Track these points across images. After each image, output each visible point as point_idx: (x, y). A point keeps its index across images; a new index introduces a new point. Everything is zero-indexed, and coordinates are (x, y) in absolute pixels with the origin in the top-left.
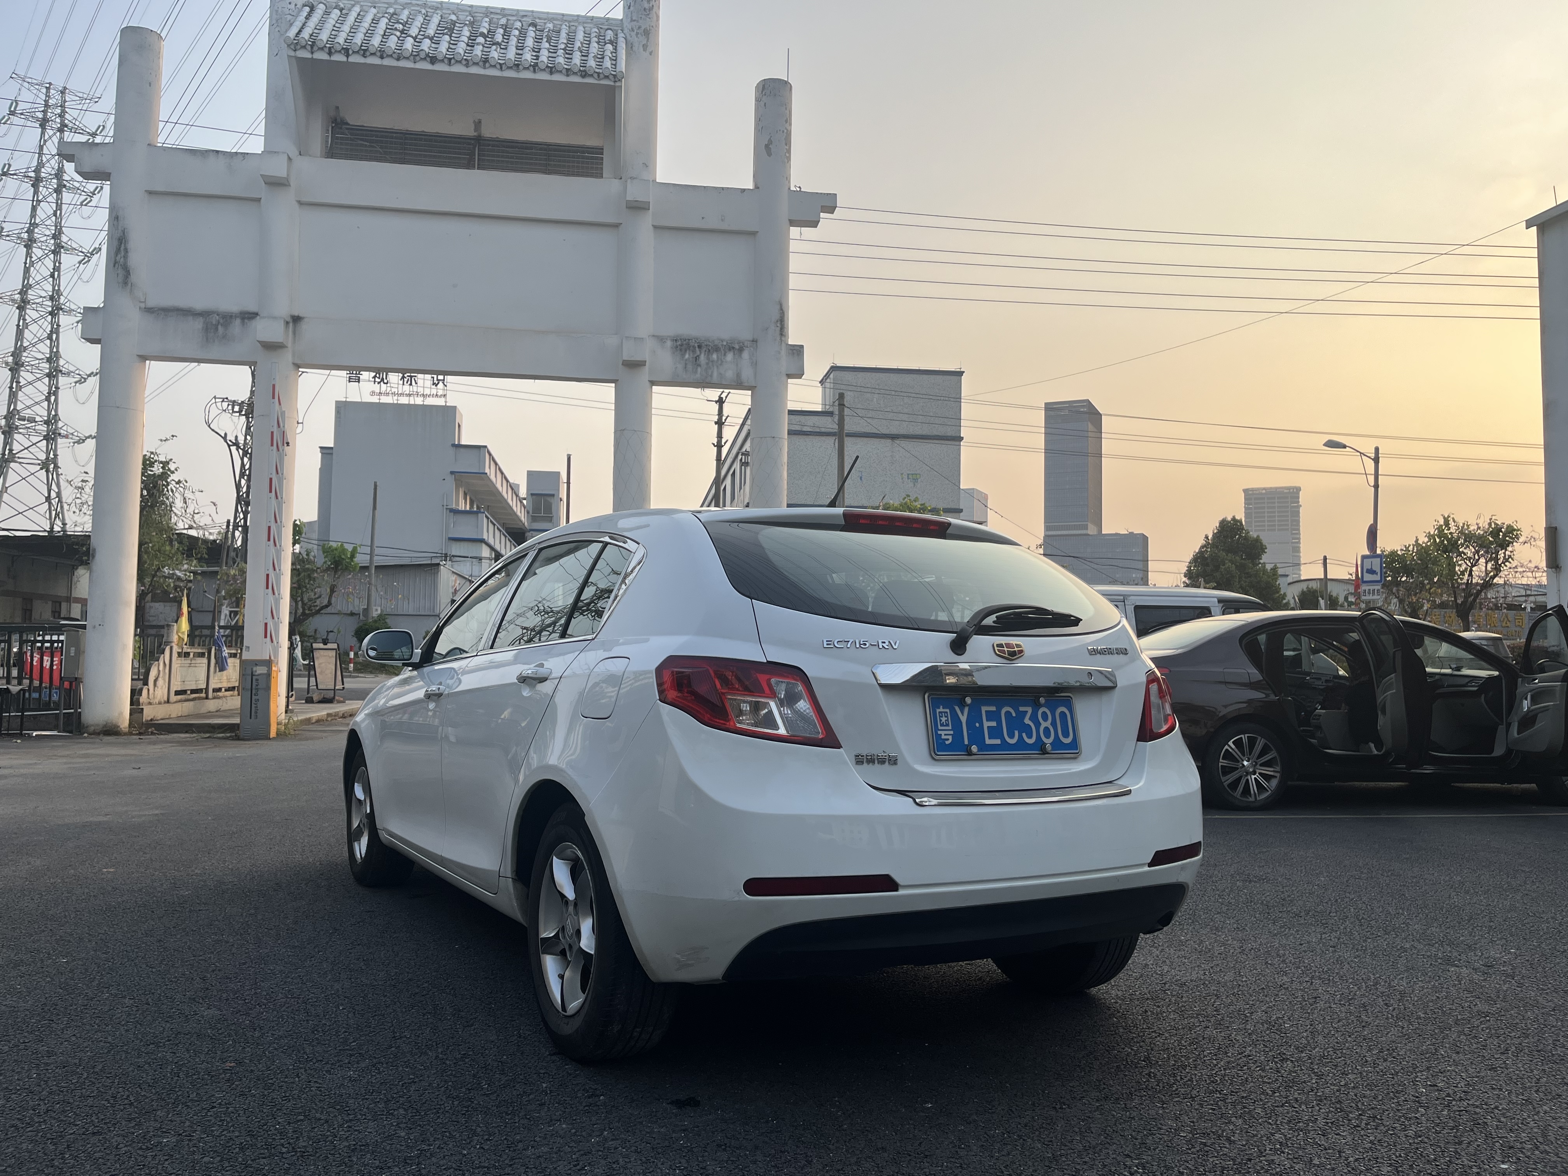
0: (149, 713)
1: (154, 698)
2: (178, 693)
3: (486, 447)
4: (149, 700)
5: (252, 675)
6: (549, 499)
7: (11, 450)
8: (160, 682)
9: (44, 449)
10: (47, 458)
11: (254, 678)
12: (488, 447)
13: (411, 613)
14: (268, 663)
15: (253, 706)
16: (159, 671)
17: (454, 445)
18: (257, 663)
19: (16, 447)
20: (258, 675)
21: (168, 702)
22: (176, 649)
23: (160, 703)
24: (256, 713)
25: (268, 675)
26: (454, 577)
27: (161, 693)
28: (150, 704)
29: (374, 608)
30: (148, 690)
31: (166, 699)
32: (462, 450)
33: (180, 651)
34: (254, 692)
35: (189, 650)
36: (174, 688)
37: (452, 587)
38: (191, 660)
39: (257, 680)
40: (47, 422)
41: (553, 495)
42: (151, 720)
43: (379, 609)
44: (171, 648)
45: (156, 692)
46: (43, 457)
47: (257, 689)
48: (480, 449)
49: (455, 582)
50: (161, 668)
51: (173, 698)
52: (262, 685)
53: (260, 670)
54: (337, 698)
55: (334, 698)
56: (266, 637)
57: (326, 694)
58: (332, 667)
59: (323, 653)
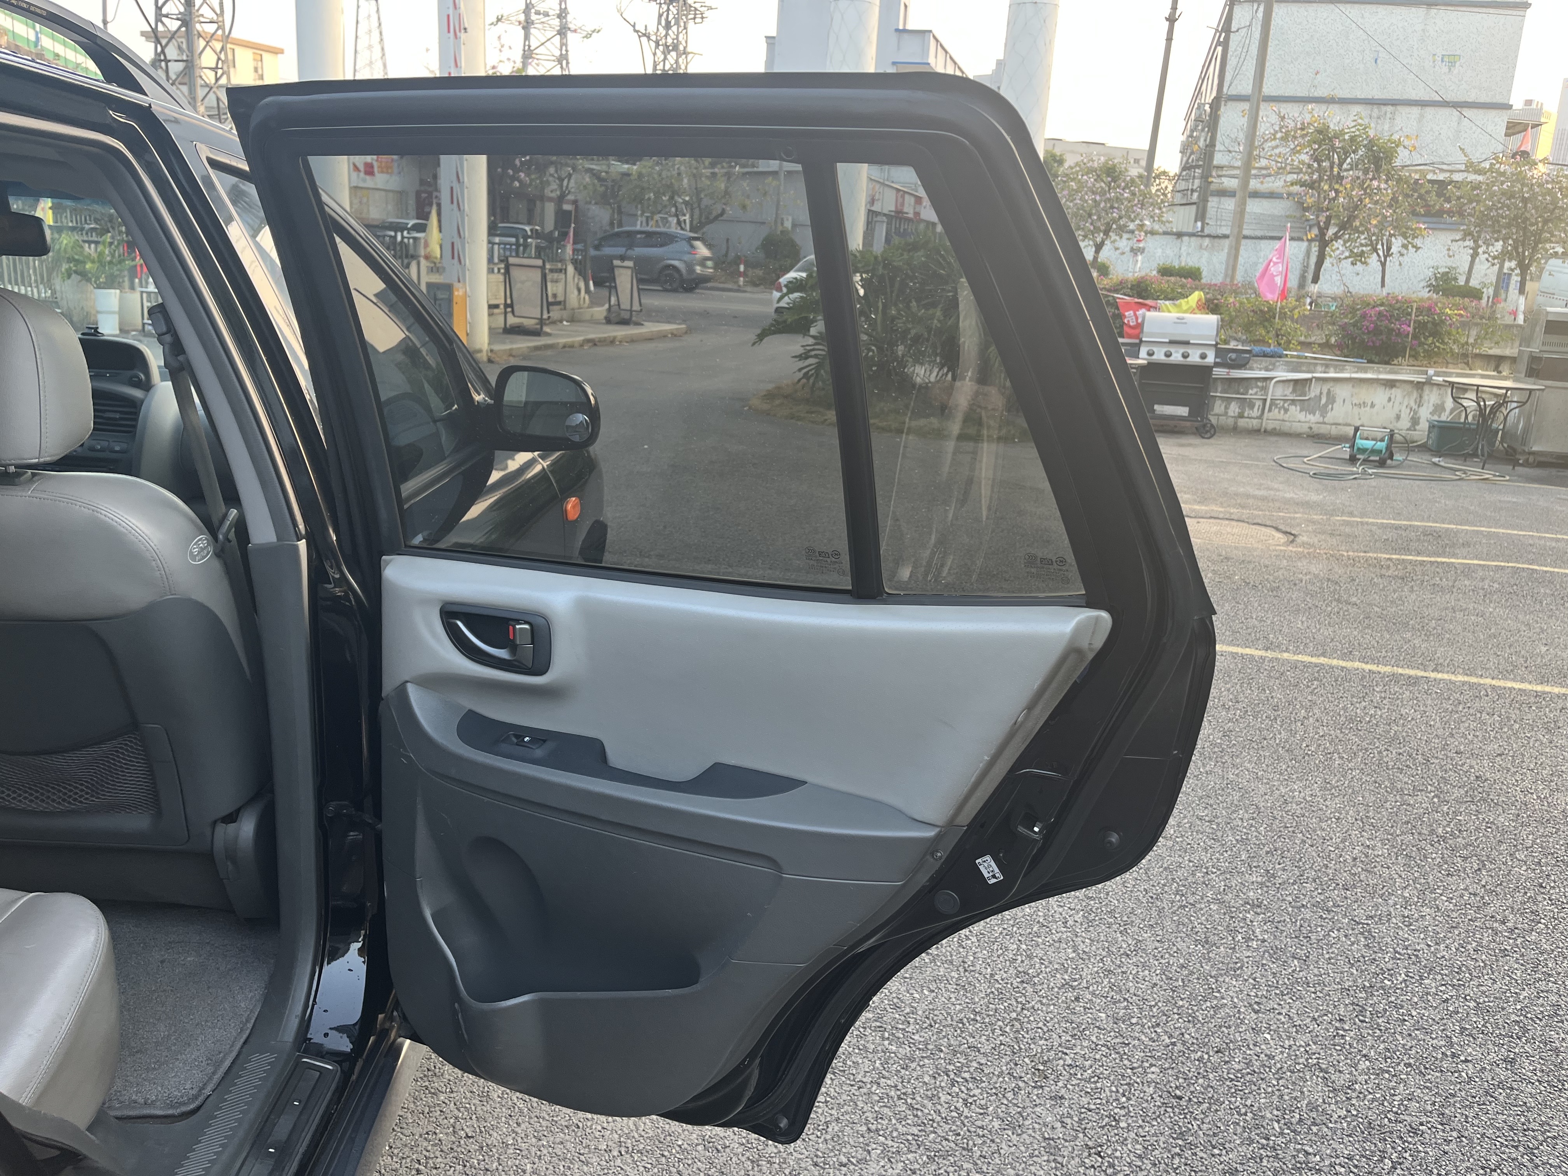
3: (931, 31)
5: (435, 299)
7: (529, 46)
9: (558, 45)
10: (561, 54)
12: (934, 32)
14: (449, 288)
17: (897, 30)
18: (441, 286)
19: (534, 44)
20: (442, 299)
25: (450, 301)
26: (871, 185)
29: (785, 217)
32: (906, 36)
40: (559, 16)
43: (790, 218)
46: (558, 53)
48: (924, 34)
49: (874, 189)
52: (445, 310)
53: (440, 295)
54: (634, 318)
55: (630, 318)
57: (626, 315)
58: (629, 286)
59: (621, 270)
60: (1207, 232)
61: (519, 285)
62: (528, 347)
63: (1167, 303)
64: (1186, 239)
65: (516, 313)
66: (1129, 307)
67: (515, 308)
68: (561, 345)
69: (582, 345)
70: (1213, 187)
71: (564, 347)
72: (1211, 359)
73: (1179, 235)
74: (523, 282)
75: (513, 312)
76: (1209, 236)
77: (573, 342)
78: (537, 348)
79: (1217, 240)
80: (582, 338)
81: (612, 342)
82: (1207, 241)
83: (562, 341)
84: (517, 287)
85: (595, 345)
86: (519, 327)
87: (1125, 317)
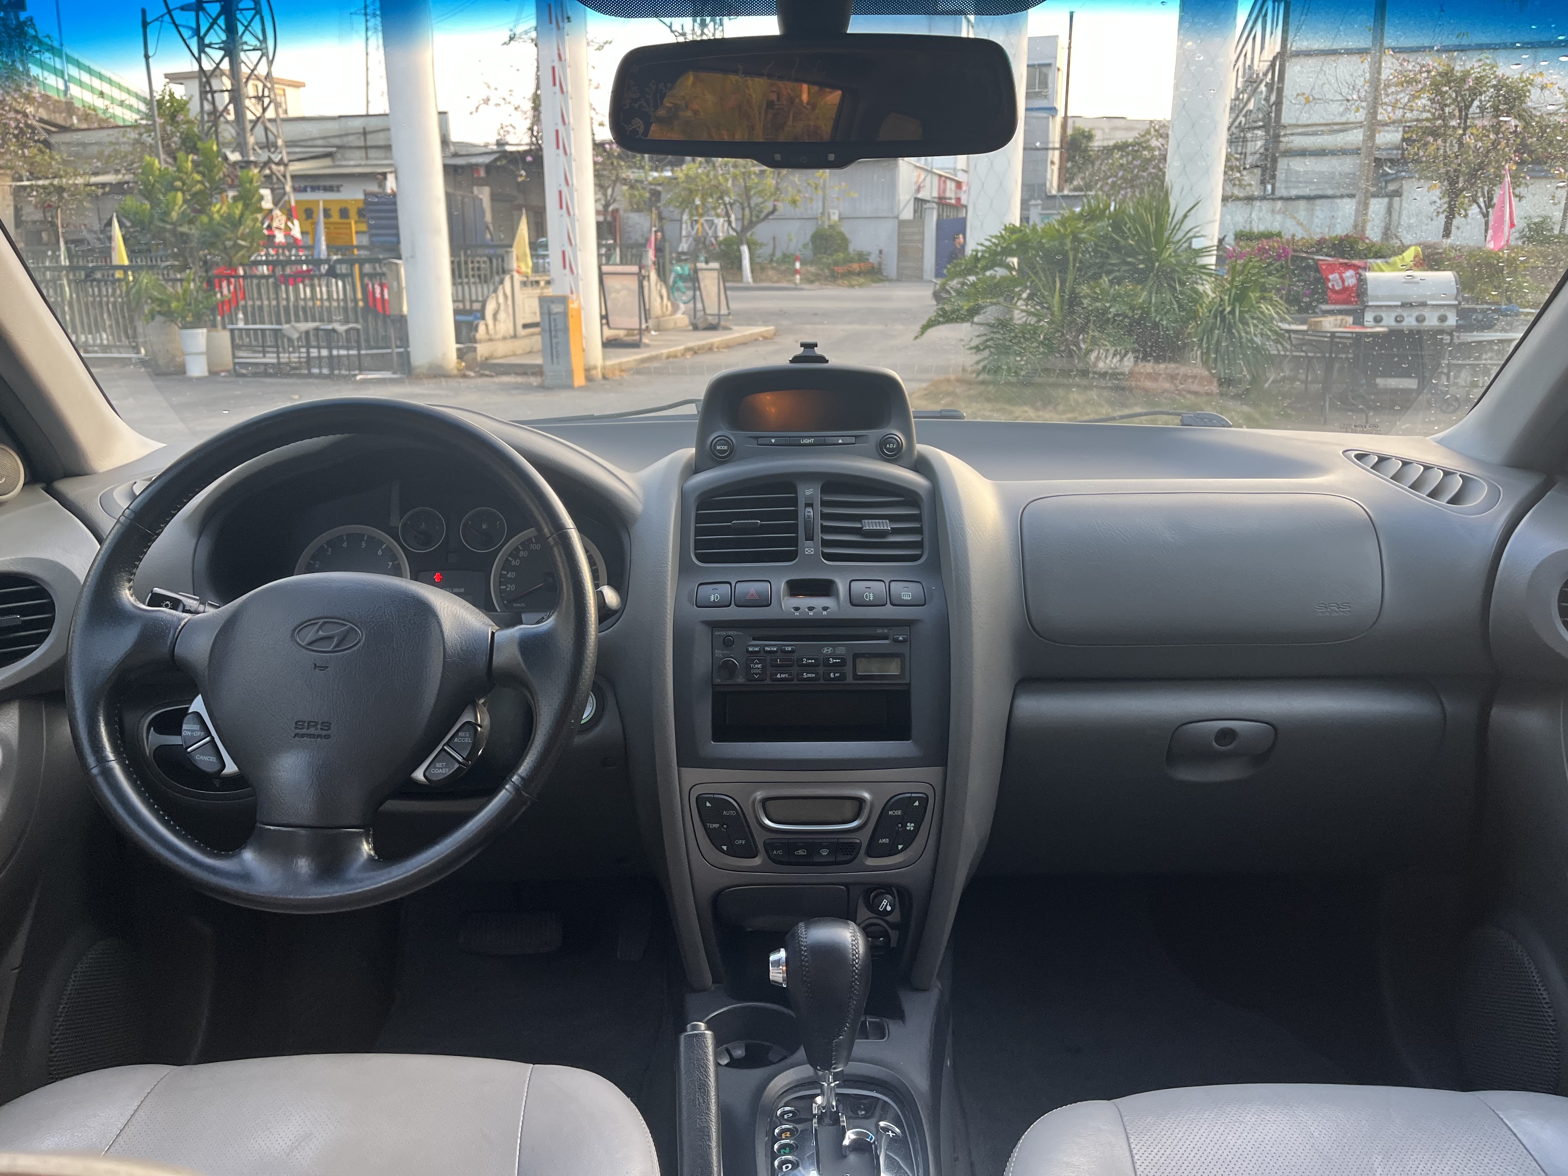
0: (482, 350)
1: (496, 333)
2: (525, 326)
4: (487, 337)
5: (550, 314)
6: (1044, 69)
8: (502, 315)
11: (552, 317)
13: (869, 215)
14: (563, 300)
15: (554, 350)
16: (498, 304)
18: (553, 300)
20: (557, 313)
21: (515, 336)
22: (516, 276)
23: (504, 338)
24: (557, 357)
25: (565, 314)
26: (916, 173)
27: (504, 326)
28: (491, 340)
29: (831, 211)
30: (487, 326)
31: (511, 332)
33: (525, 279)
34: (553, 333)
35: (537, 278)
36: (520, 322)
37: (916, 183)
38: (542, 288)
39: (555, 320)
41: (1049, 65)
42: (487, 359)
43: (837, 212)
44: (512, 278)
45: (498, 328)
47: (556, 331)
49: (919, 176)
50: (501, 300)
51: (521, 332)
52: (560, 326)
53: (556, 308)
54: (722, 323)
55: (719, 323)
56: (565, 267)
57: (712, 320)
58: (715, 289)
59: (706, 273)
60: (1278, 193)
61: (613, 295)
62: (636, 360)
63: (1379, 261)
64: (1257, 203)
65: (611, 325)
66: (1332, 268)
67: (611, 318)
68: (664, 356)
69: (683, 355)
70: (1282, 147)
71: (668, 357)
72: (1452, 320)
73: (1250, 199)
74: (618, 292)
75: (608, 324)
76: (1281, 198)
77: (676, 351)
78: (643, 361)
79: (1290, 203)
80: (682, 347)
81: (710, 349)
82: (1279, 204)
83: (665, 351)
84: (611, 296)
85: (696, 353)
86: (615, 340)
87: (1329, 280)
